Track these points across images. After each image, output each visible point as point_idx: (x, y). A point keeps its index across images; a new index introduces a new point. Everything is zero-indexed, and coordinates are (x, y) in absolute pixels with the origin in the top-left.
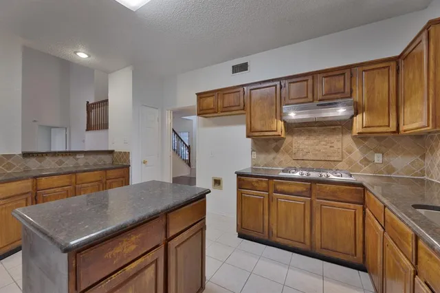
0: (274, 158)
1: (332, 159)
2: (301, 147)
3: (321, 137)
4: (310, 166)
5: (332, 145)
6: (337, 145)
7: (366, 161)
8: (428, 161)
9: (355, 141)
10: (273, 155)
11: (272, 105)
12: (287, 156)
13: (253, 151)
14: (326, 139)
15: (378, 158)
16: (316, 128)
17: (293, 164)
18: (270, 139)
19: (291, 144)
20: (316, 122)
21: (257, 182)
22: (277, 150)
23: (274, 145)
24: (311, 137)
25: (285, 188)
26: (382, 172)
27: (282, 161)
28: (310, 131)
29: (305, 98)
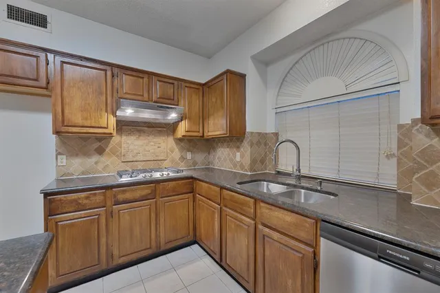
0: (96, 163)
1: (160, 158)
2: (131, 147)
3: (150, 138)
4: (140, 167)
5: (159, 145)
6: (163, 145)
7: (183, 158)
8: (211, 156)
9: (176, 143)
10: (95, 158)
11: (101, 93)
12: (114, 158)
13: (58, 154)
14: (154, 140)
15: (189, 156)
16: (146, 128)
17: (122, 167)
18: (89, 138)
19: (120, 144)
20: (145, 123)
21: (87, 198)
22: (100, 151)
23: (96, 145)
24: (141, 138)
25: (128, 196)
26: (190, 166)
27: (107, 166)
28: (139, 131)
29: (140, 95)
